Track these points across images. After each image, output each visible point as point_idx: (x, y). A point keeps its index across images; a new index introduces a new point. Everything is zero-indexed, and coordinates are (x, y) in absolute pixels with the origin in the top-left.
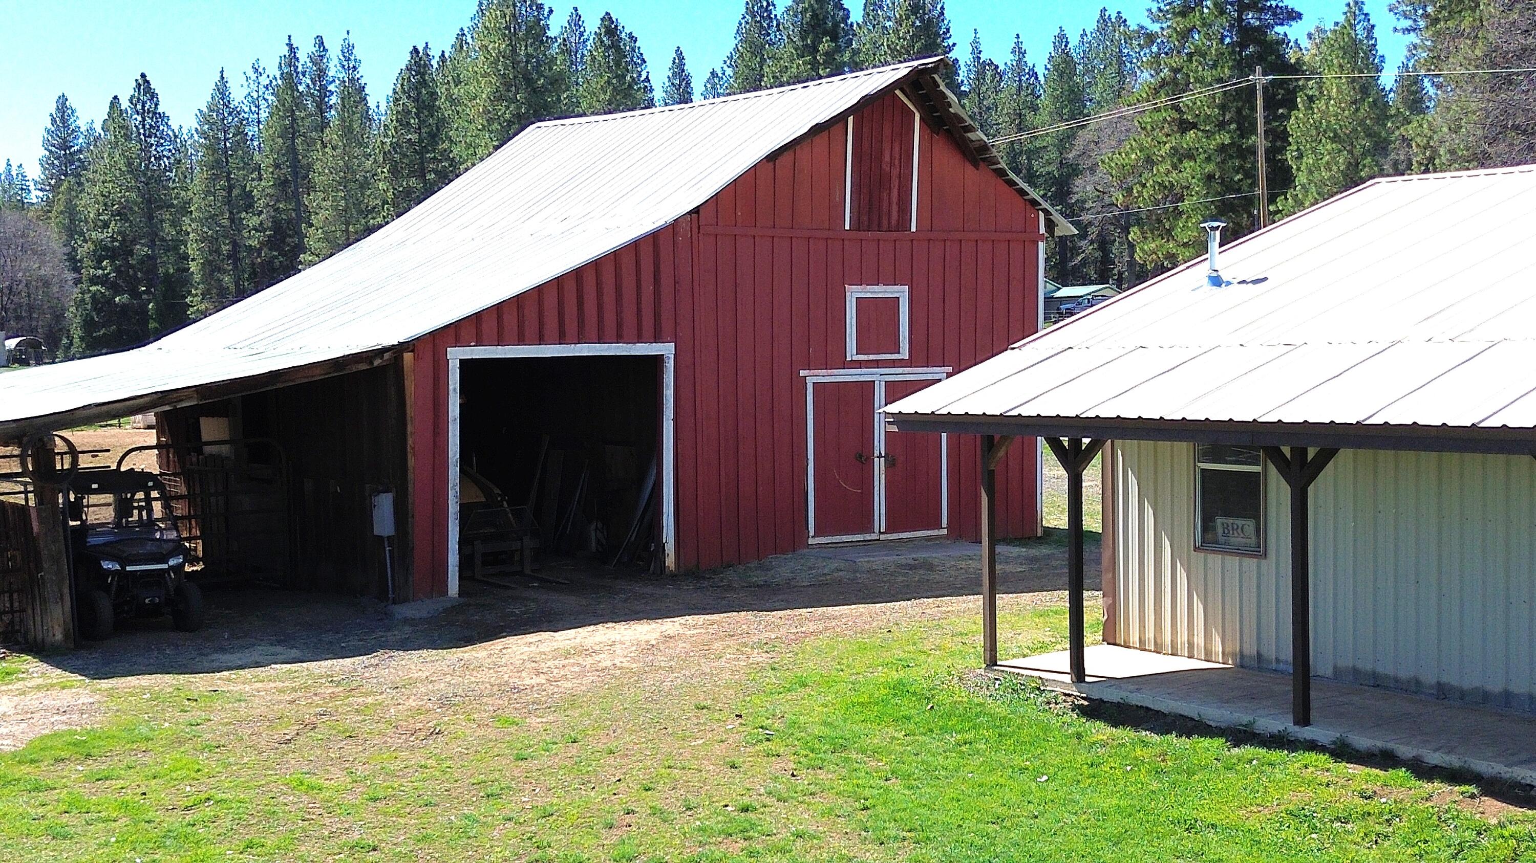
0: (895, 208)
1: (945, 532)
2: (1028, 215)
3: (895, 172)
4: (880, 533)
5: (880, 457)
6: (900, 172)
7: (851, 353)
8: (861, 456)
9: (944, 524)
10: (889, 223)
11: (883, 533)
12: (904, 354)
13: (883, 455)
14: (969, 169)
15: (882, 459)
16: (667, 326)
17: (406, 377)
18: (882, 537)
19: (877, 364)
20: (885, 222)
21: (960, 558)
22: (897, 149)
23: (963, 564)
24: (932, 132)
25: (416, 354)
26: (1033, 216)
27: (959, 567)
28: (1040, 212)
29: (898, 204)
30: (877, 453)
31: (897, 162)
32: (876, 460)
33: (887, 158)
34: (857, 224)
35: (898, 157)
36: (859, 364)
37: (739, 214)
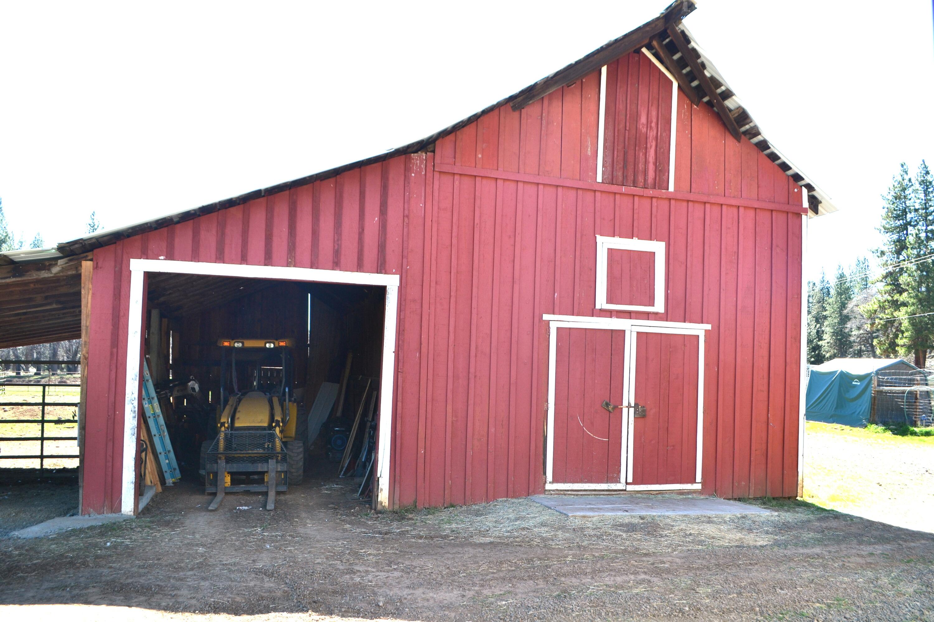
0: (651, 167)
1: (698, 487)
2: (791, 190)
3: (652, 134)
4: (627, 483)
5: (629, 406)
6: (657, 133)
7: (601, 302)
8: (607, 405)
9: (699, 478)
10: (645, 180)
11: (630, 484)
12: (659, 306)
13: (633, 405)
14: (731, 142)
15: (632, 410)
16: (392, 256)
17: (82, 285)
18: (630, 488)
19: (629, 315)
20: (641, 179)
21: (698, 520)
22: (654, 113)
23: (694, 529)
24: (692, 102)
25: (95, 263)
26: (796, 190)
27: (688, 533)
28: (803, 187)
29: (655, 164)
30: (625, 403)
31: (653, 125)
32: (625, 411)
33: (643, 120)
34: (610, 179)
35: (654, 120)
36: (610, 314)
37: (480, 156)
